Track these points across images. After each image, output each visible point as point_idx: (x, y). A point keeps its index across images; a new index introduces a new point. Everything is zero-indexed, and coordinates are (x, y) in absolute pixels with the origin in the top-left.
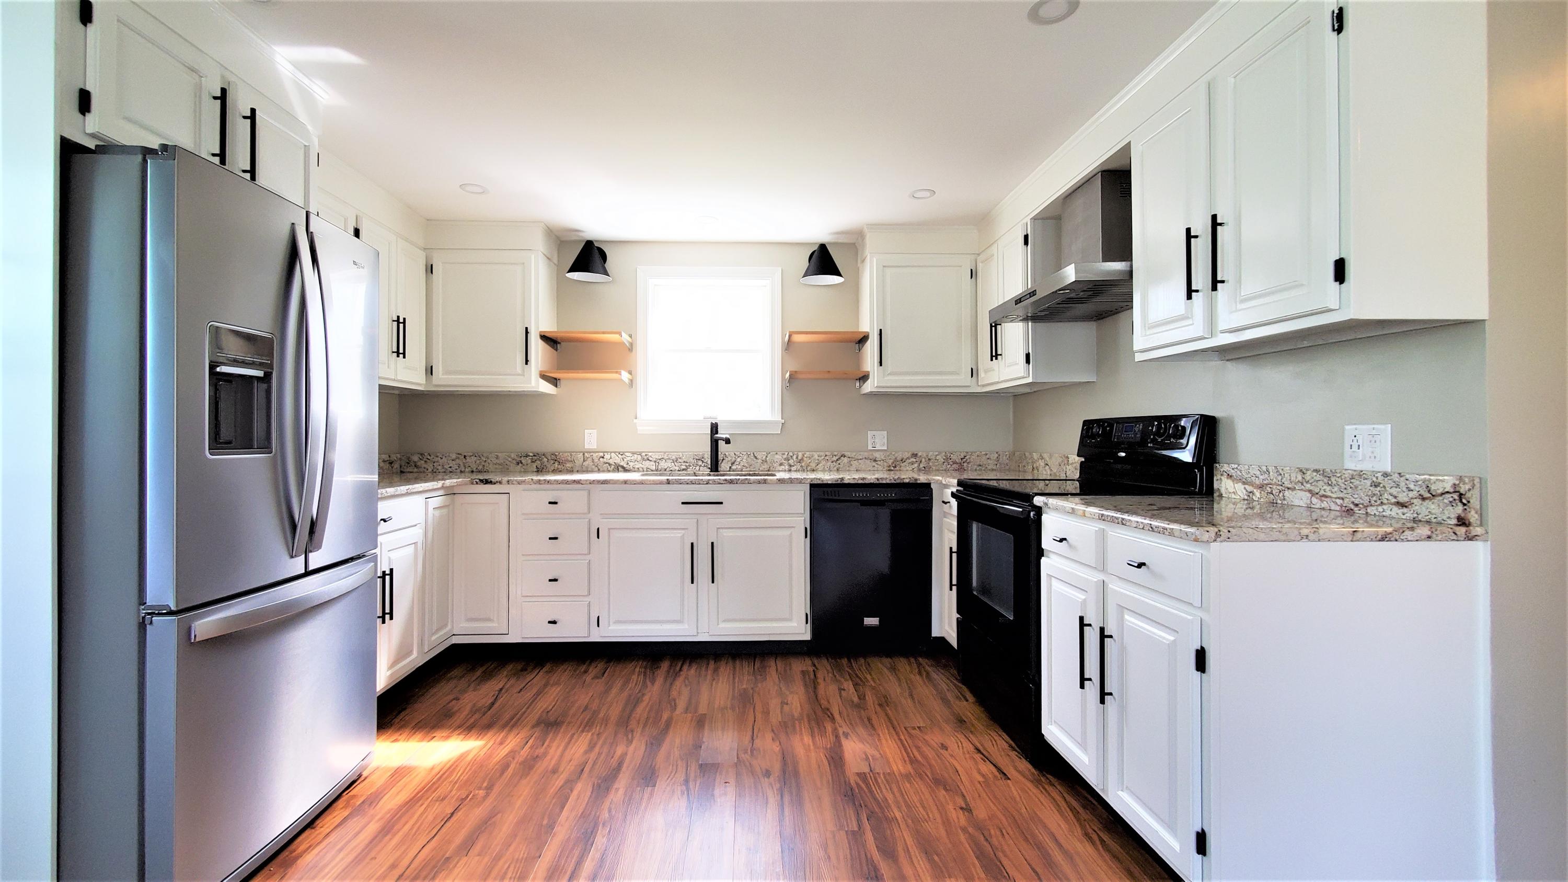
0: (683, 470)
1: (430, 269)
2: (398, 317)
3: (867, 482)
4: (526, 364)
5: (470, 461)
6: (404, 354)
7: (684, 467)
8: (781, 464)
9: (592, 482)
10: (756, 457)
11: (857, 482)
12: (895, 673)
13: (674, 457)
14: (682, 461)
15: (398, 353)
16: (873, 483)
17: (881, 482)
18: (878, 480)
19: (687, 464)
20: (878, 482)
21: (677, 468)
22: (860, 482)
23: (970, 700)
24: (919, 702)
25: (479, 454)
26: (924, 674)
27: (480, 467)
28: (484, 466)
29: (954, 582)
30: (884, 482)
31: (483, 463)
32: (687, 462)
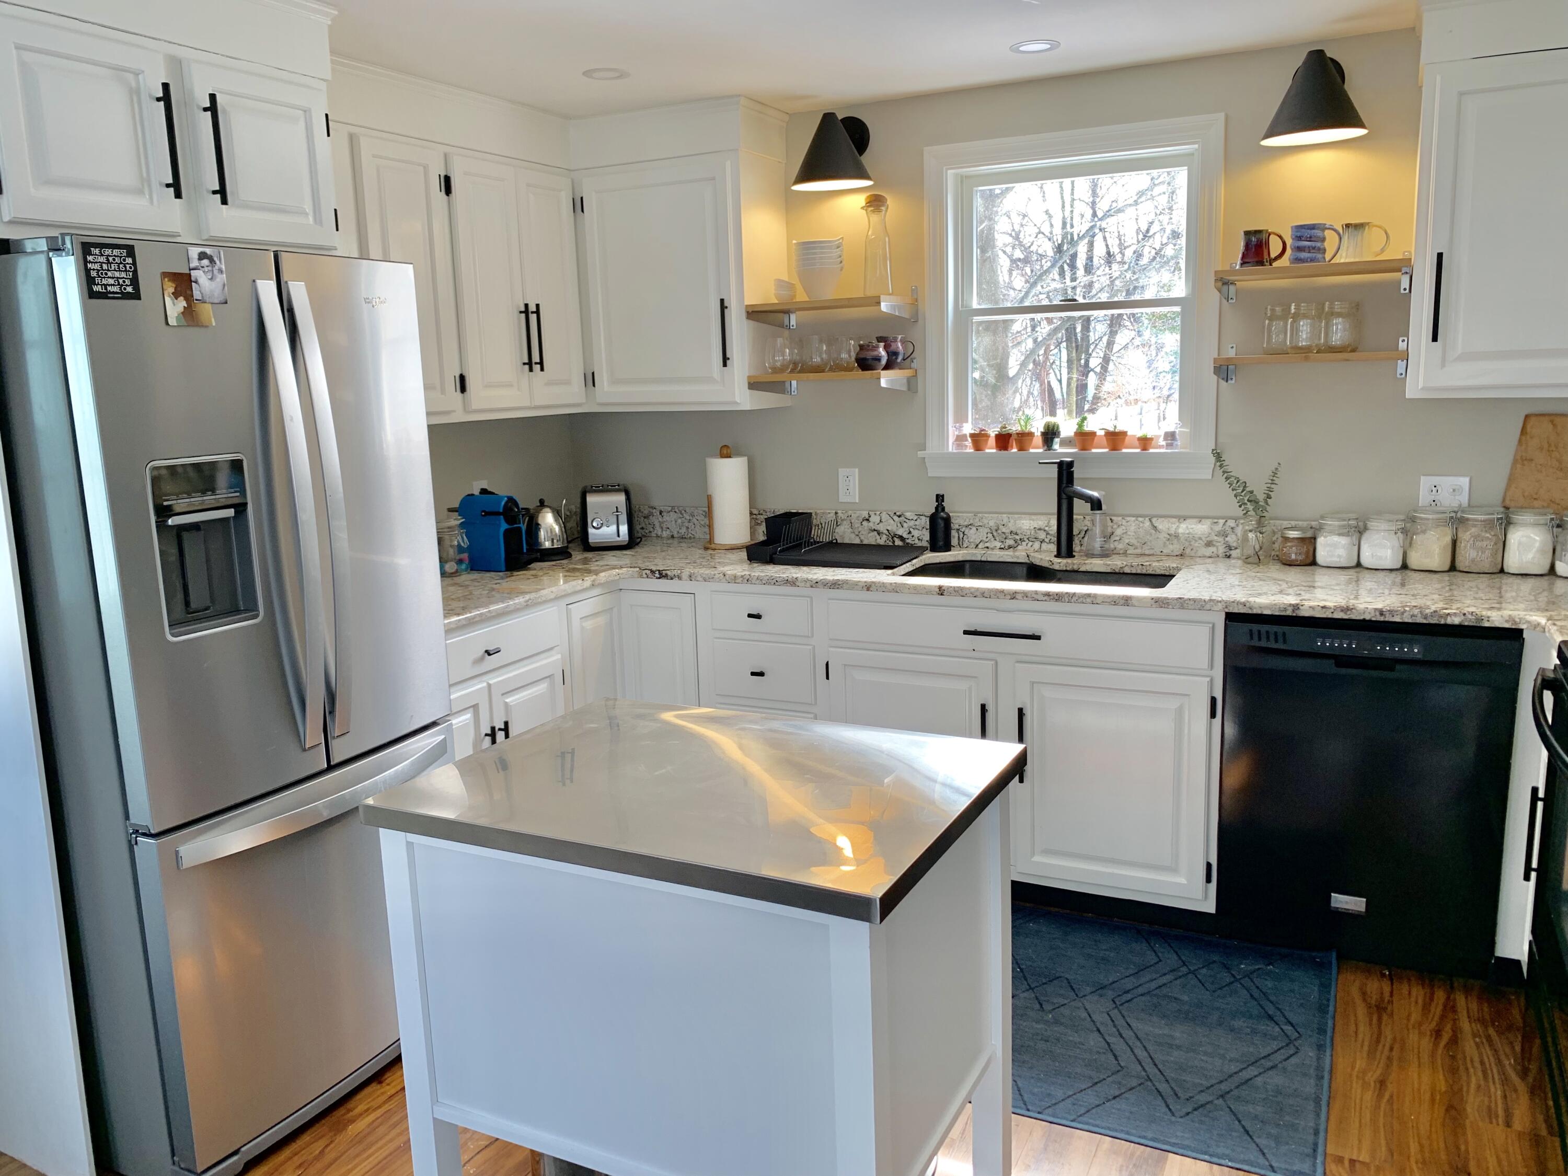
0: (1010, 547)
1: (579, 205)
2: (526, 306)
3: (1354, 616)
4: (725, 365)
5: (668, 518)
6: (541, 363)
7: (1011, 542)
8: (1209, 544)
9: (816, 584)
10: (1155, 528)
11: (1330, 616)
12: (1380, 1019)
13: (992, 523)
14: (1008, 531)
15: (530, 364)
16: (1370, 621)
17: (1389, 618)
18: (1382, 613)
19: (1018, 537)
20: (1382, 619)
21: (998, 545)
22: (1339, 615)
23: (1517, 1125)
24: (1390, 1101)
25: (681, 508)
26: (1446, 1037)
27: (683, 530)
28: (688, 528)
29: (1535, 864)
30: (1397, 619)
31: (687, 524)
32: (1016, 534)
